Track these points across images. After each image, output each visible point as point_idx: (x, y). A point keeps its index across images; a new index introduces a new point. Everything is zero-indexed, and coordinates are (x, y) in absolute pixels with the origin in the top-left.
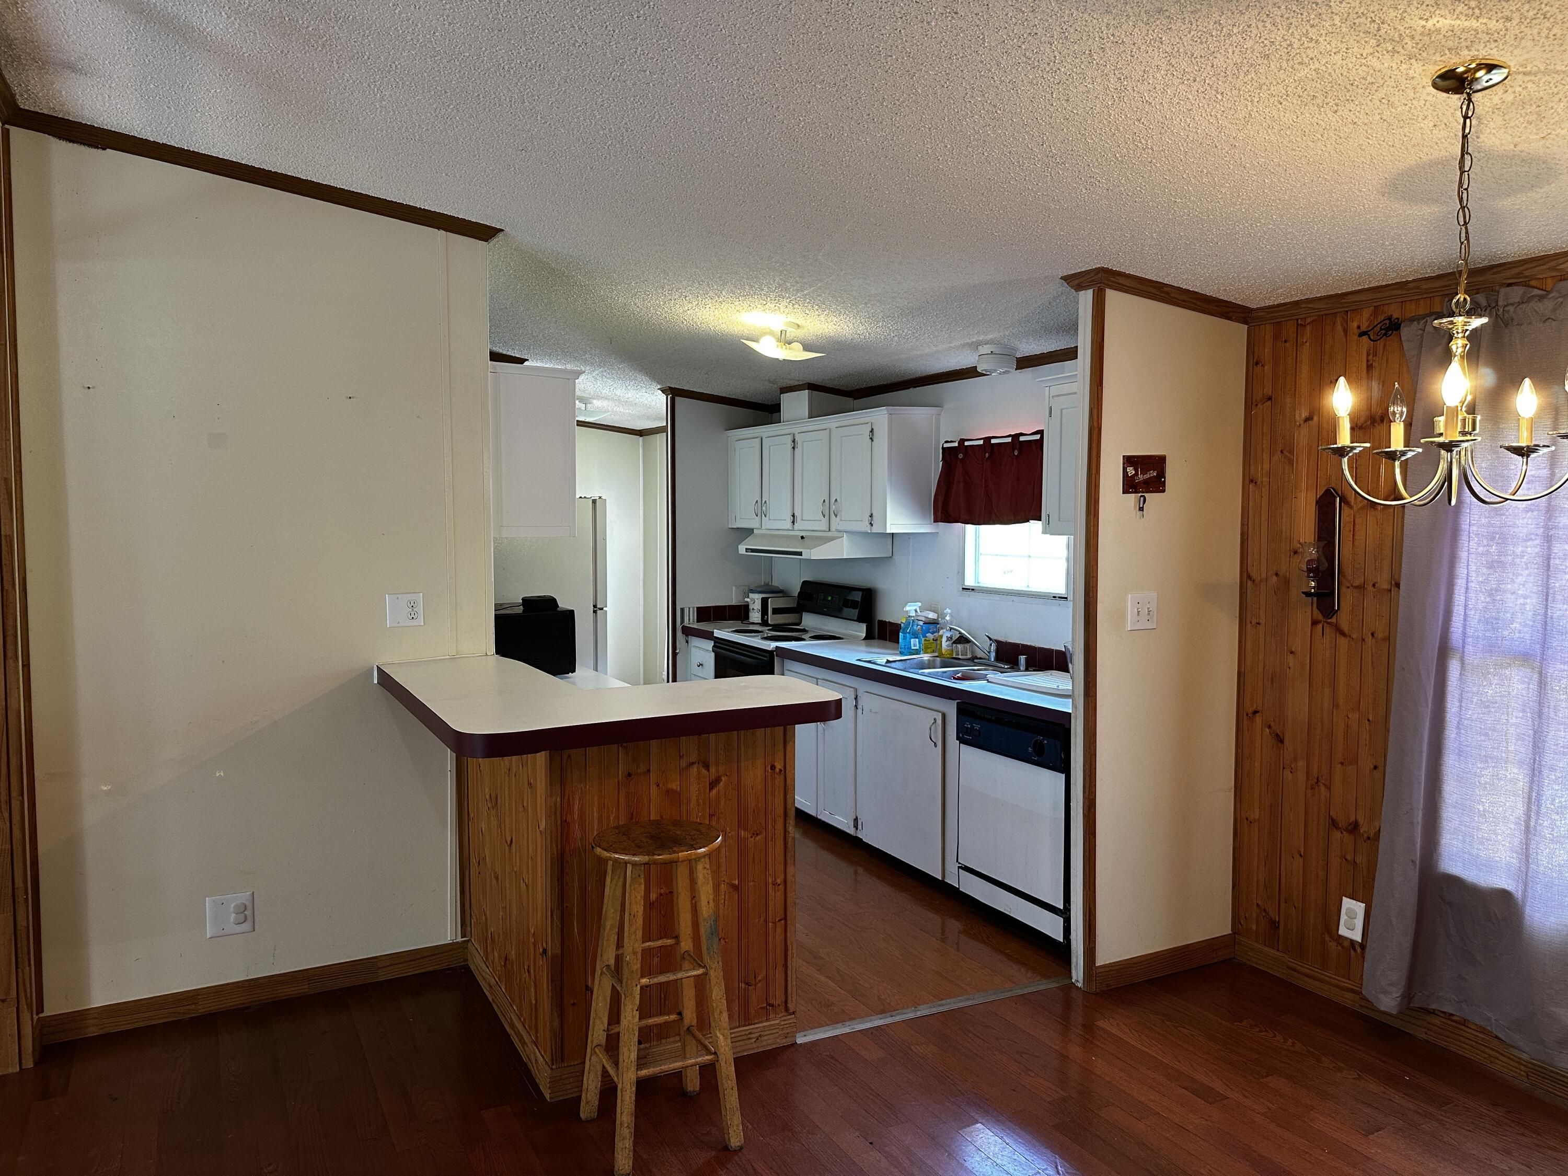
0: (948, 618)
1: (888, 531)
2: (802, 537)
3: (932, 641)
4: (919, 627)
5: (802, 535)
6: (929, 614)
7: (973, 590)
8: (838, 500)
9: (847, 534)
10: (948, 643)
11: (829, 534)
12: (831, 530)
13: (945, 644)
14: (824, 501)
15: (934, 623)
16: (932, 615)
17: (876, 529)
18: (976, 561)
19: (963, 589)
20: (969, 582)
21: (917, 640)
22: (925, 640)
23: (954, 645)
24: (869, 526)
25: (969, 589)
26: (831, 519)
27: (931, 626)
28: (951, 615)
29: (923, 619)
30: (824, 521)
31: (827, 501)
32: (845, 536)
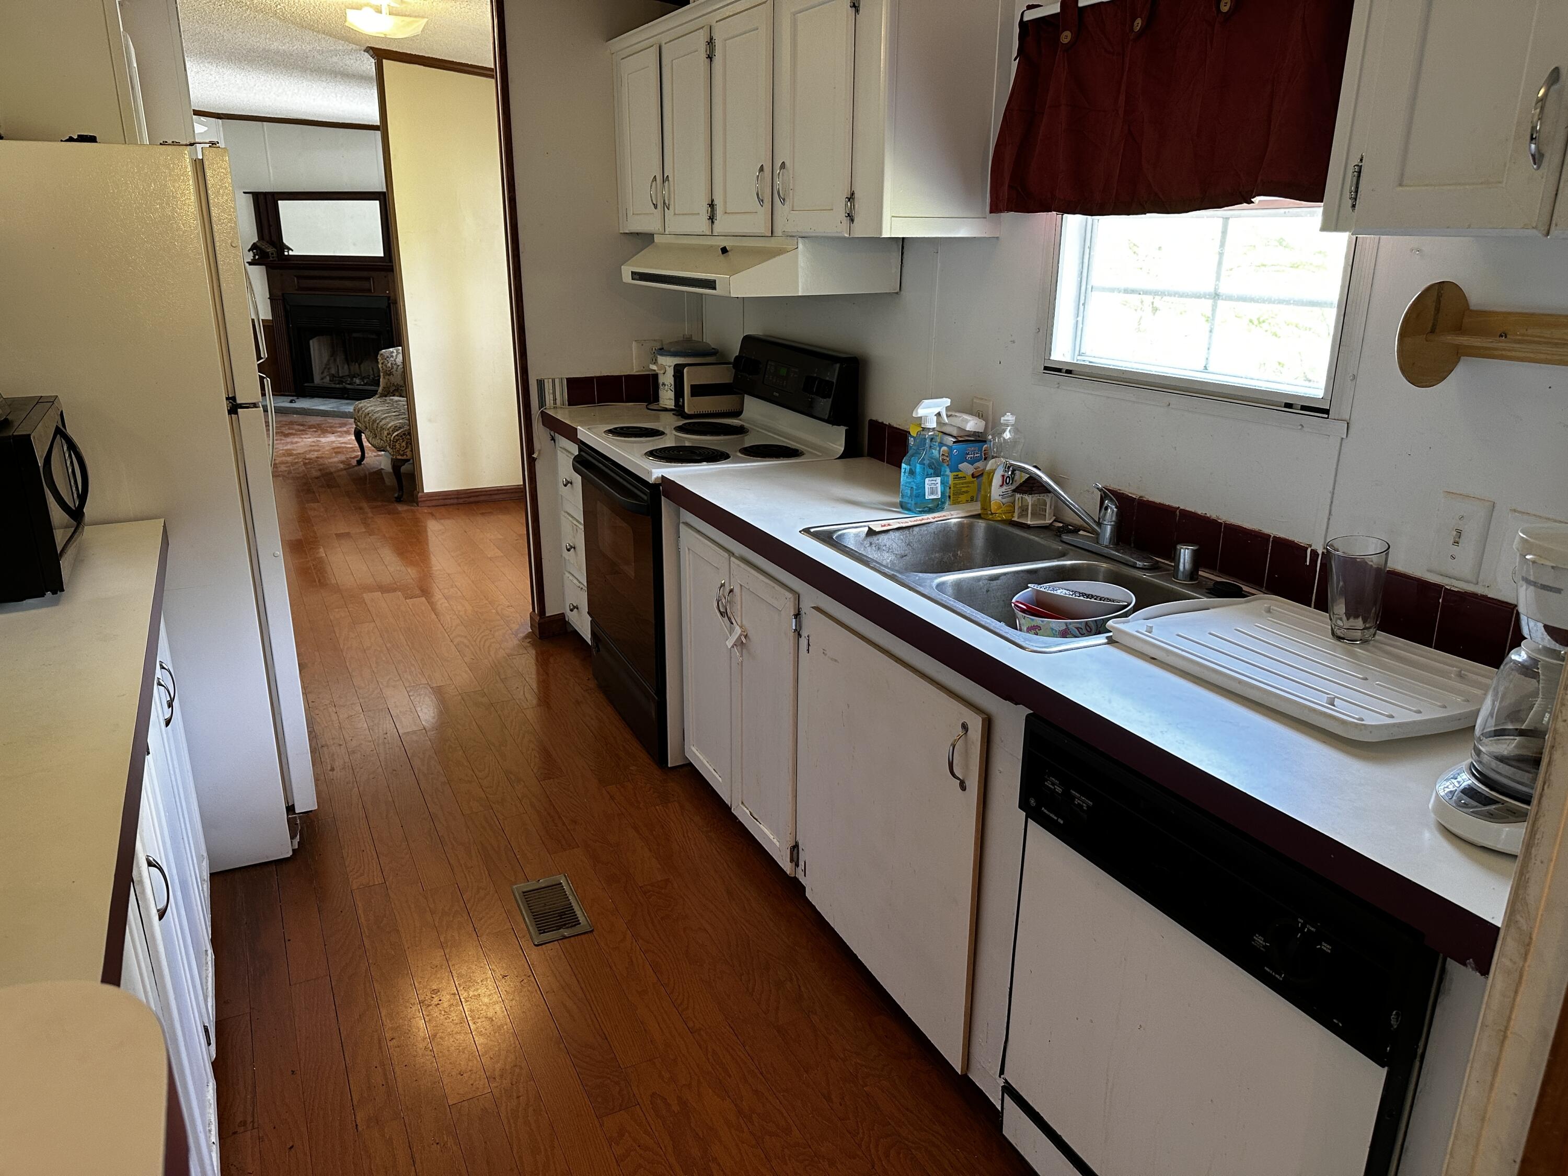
0: (1007, 435)
1: (886, 234)
2: (724, 250)
3: (970, 479)
4: (944, 448)
5: (723, 244)
6: (967, 421)
7: (1069, 372)
8: (787, 164)
9: (806, 240)
10: (1004, 488)
11: (772, 243)
12: (775, 234)
13: (997, 491)
14: (762, 169)
15: (978, 439)
16: (972, 424)
17: (861, 230)
18: (1081, 304)
19: (1046, 368)
20: (1061, 353)
21: (939, 479)
22: (956, 477)
23: (1018, 496)
24: (846, 221)
25: (1059, 370)
26: (775, 208)
27: (971, 447)
28: (1016, 430)
29: (955, 433)
30: (763, 213)
31: (767, 169)
32: (801, 246)
